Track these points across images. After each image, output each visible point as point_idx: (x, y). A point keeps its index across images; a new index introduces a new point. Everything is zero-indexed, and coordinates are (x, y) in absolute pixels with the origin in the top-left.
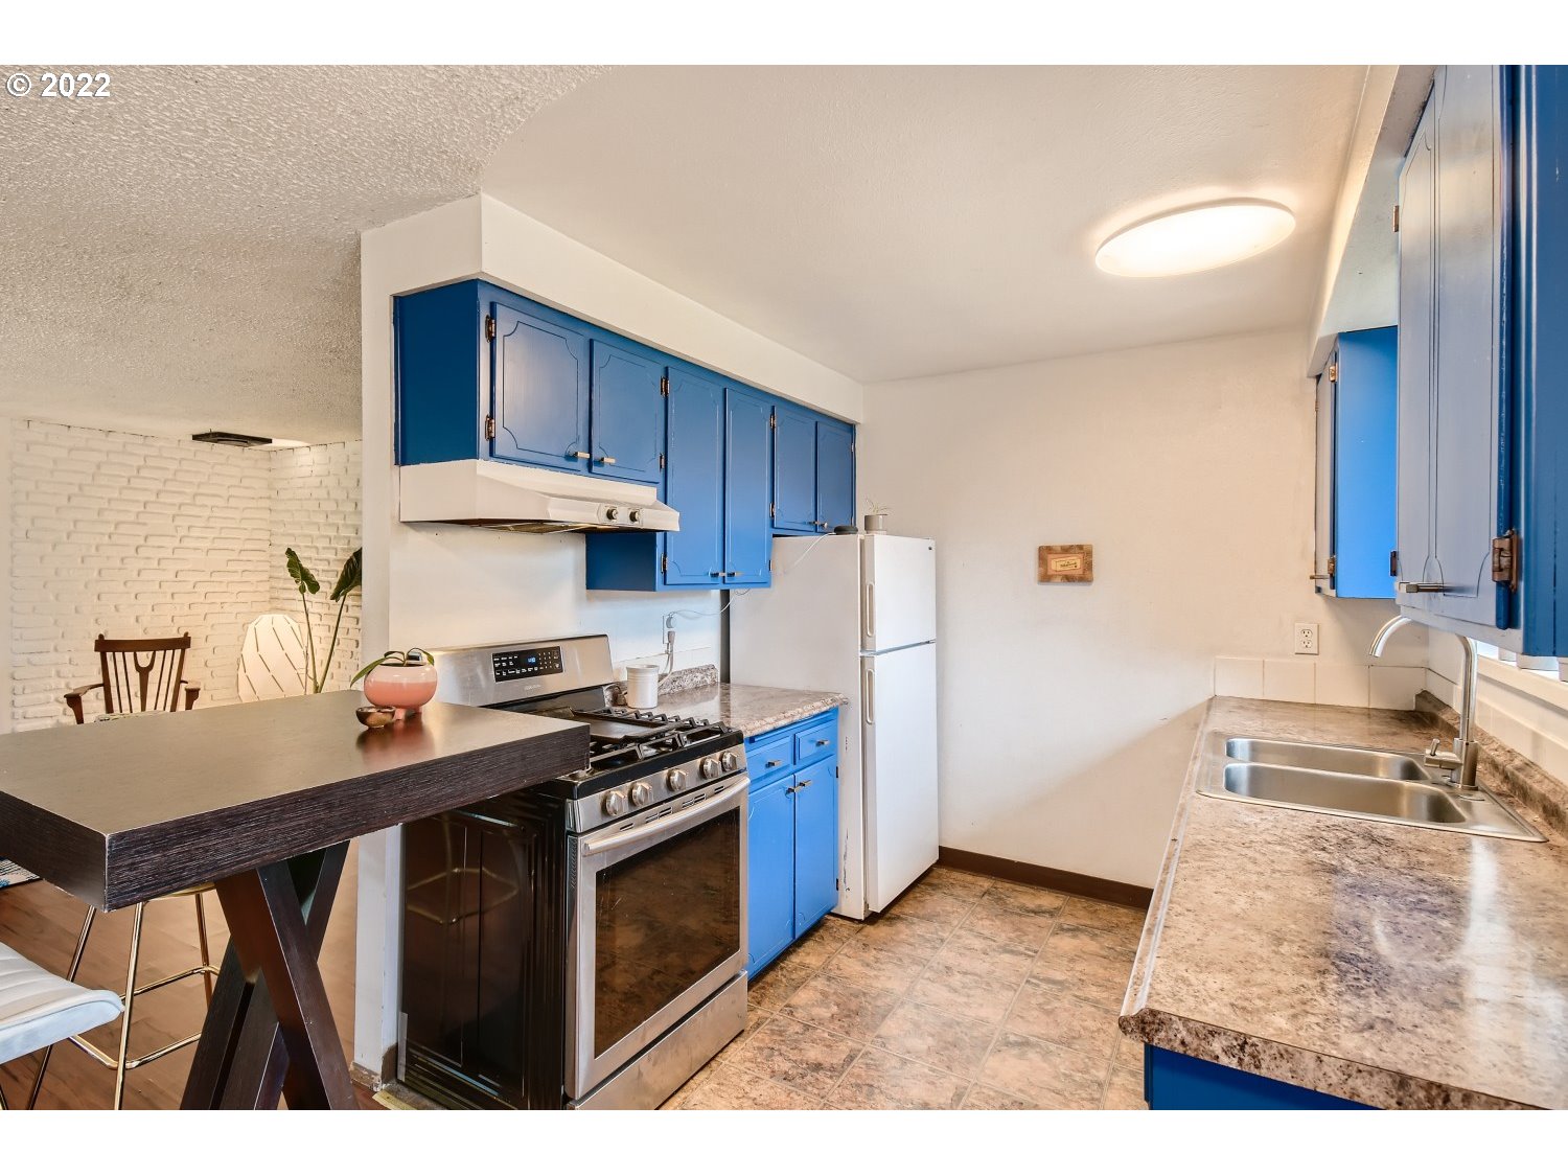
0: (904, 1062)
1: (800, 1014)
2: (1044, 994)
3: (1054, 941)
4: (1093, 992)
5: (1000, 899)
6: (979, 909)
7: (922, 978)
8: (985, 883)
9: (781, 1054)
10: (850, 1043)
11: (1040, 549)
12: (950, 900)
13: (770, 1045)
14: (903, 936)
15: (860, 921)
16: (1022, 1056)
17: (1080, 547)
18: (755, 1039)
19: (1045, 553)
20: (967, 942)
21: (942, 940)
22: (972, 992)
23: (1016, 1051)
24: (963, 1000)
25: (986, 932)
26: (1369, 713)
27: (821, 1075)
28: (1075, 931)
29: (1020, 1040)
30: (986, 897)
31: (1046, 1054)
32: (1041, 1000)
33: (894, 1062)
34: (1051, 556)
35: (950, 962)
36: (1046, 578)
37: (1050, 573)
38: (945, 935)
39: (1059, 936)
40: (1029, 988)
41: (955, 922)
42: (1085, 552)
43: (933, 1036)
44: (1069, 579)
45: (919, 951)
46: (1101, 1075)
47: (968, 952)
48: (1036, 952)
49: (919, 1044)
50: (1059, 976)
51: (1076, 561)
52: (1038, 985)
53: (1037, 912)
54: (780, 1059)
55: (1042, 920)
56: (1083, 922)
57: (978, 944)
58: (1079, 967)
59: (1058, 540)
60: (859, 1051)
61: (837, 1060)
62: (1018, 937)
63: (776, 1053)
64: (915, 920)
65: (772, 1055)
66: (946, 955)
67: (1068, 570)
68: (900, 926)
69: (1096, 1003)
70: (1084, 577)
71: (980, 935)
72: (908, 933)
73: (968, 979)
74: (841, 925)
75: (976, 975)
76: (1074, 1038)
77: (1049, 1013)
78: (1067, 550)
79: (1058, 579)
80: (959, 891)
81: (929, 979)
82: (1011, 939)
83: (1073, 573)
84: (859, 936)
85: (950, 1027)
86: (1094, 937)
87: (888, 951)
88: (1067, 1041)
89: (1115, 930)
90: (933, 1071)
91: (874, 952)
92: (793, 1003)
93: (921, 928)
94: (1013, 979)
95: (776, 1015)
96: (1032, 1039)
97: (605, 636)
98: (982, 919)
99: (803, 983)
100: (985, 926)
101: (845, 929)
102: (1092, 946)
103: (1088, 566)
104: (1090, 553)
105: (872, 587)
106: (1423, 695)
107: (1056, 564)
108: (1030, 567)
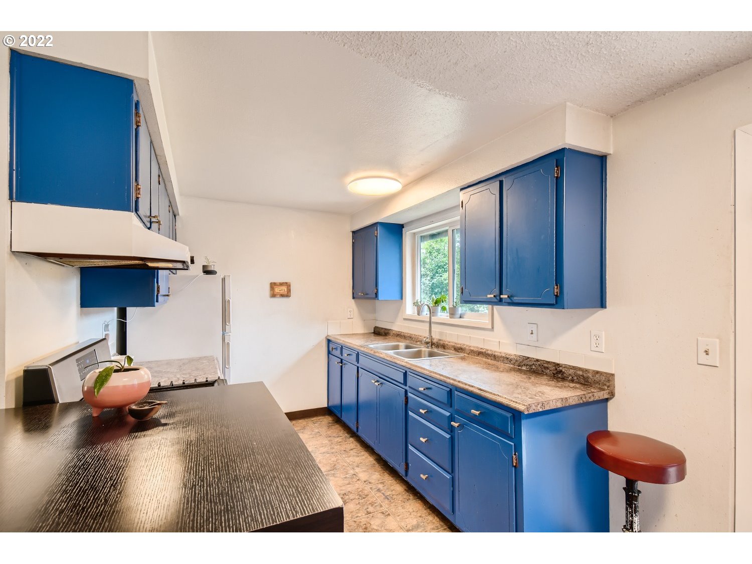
11: (271, 283)
17: (286, 283)
19: (273, 285)
26: (364, 334)
34: (275, 287)
36: (273, 295)
37: (275, 293)
42: (288, 285)
44: (282, 296)
51: (285, 288)
58: (310, 444)
59: (278, 280)
67: (282, 292)
69: (327, 452)
70: (287, 295)
76: (334, 466)
78: (281, 284)
79: (278, 296)
83: (283, 293)
89: (306, 428)
102: (306, 436)
103: (289, 291)
104: (290, 286)
105: (229, 301)
106: (376, 328)
107: (277, 290)
108: (267, 291)
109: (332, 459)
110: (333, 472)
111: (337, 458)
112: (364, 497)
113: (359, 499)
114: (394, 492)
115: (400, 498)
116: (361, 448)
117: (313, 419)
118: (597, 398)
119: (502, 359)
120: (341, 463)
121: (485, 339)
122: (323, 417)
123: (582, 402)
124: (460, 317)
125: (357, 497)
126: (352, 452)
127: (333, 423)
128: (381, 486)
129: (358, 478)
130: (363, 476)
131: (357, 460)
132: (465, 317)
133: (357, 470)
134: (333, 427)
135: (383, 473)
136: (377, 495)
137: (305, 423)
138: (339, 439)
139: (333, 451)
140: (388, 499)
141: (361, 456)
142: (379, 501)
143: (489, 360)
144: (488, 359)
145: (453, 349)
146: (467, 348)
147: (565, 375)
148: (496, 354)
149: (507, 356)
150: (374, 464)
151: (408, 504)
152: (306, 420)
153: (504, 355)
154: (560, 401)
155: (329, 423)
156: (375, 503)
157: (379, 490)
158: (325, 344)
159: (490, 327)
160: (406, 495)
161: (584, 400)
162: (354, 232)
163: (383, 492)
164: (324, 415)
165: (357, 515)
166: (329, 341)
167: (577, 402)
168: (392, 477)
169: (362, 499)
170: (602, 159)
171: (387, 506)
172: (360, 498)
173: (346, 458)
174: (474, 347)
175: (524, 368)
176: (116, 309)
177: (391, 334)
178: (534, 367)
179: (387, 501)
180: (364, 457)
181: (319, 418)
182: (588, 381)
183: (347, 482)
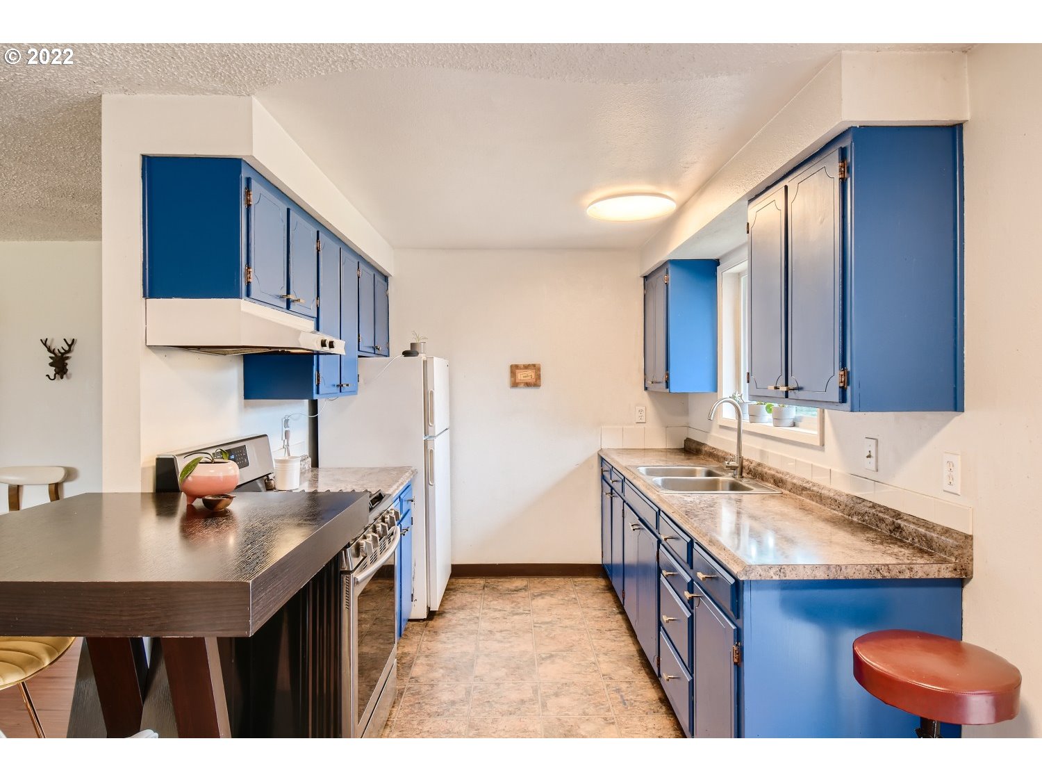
0: (498, 685)
1: (422, 680)
2: (546, 630)
3: (534, 602)
4: (567, 622)
5: (494, 588)
6: (486, 596)
7: (480, 640)
8: (480, 582)
9: (426, 704)
10: (463, 685)
11: (511, 366)
12: (467, 595)
13: (417, 701)
14: (454, 622)
15: (424, 620)
16: (553, 662)
17: (534, 365)
18: (406, 702)
19: (514, 369)
20: (492, 615)
21: (478, 618)
22: (510, 640)
23: (548, 661)
24: (508, 645)
25: (499, 608)
26: (666, 451)
27: (457, 706)
28: (541, 595)
29: (548, 655)
30: (486, 589)
31: (563, 658)
32: (546, 633)
33: (493, 686)
34: (517, 371)
35: (489, 628)
36: (515, 384)
37: (517, 381)
38: (478, 615)
39: (536, 600)
40: (537, 629)
41: (478, 607)
42: (536, 368)
43: (504, 667)
44: (528, 385)
45: (469, 627)
46: (593, 659)
47: (495, 620)
48: (530, 611)
49: (501, 673)
50: (547, 619)
51: (532, 373)
52: (540, 627)
53: (517, 590)
54: (428, 706)
55: (522, 594)
56: (543, 589)
57: (497, 614)
58: (554, 612)
59: (522, 361)
60: (471, 687)
61: (462, 695)
62: (516, 605)
63: (423, 704)
64: (455, 611)
65: (421, 707)
66: (484, 625)
67: (528, 379)
68: (448, 616)
69: (572, 627)
70: (535, 384)
71: (496, 610)
72: (454, 618)
73: (504, 634)
74: (413, 625)
75: (508, 630)
76: (571, 646)
77: (553, 638)
78: (527, 367)
79: (522, 385)
80: (468, 589)
81: (483, 640)
82: (513, 608)
83: (531, 381)
84: (428, 628)
85: (510, 660)
86: (552, 596)
87: (452, 632)
88: (570, 649)
89: (560, 590)
90: (515, 684)
91: (443, 634)
92: (413, 676)
93: (461, 615)
94: (527, 627)
95: (408, 685)
96: (553, 653)
97: (266, 435)
98: (491, 601)
99: (412, 663)
100: (496, 604)
101: (417, 627)
102: (554, 601)
103: (538, 377)
104: (539, 369)
105: (432, 393)
106: (688, 440)
107: (521, 376)
108: (506, 378)
109: (574, 638)
110: (564, 654)
111: (582, 637)
112: (591, 693)
113: (582, 694)
114: (639, 698)
115: (646, 707)
116: (627, 631)
117: (576, 580)
118: (920, 575)
119: (829, 501)
120: (583, 645)
121: (814, 464)
122: (594, 579)
123: (879, 577)
124: (794, 425)
125: (580, 691)
126: (608, 633)
127: (604, 590)
128: (624, 686)
129: (596, 669)
130: (605, 667)
131: (610, 645)
132: (800, 424)
133: (602, 658)
134: (602, 595)
135: (640, 670)
136: (612, 696)
137: (562, 583)
138: (599, 614)
139: (582, 627)
140: (625, 704)
141: (619, 641)
142: (609, 703)
143: (814, 503)
144: (813, 500)
145: (772, 481)
146: (789, 480)
147: (904, 533)
148: (823, 492)
149: (836, 497)
150: (633, 656)
151: (651, 717)
152: (567, 579)
153: (832, 494)
154: (824, 568)
155: (598, 589)
156: (603, 705)
157: (618, 691)
158: (595, 463)
159: (818, 443)
160: (657, 705)
161: (886, 574)
162: (646, 278)
163: (623, 694)
164: (596, 576)
165: (566, 713)
166: (602, 460)
167: (866, 576)
168: (650, 678)
169: (586, 696)
170: (954, 132)
171: (617, 713)
172: (585, 694)
173: (594, 640)
174: (799, 479)
175: (855, 519)
176: (307, 400)
177: (704, 452)
178: (867, 518)
179: (621, 706)
180: (622, 644)
181: (586, 579)
182: (931, 547)
183: (578, 670)
